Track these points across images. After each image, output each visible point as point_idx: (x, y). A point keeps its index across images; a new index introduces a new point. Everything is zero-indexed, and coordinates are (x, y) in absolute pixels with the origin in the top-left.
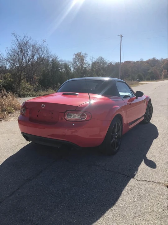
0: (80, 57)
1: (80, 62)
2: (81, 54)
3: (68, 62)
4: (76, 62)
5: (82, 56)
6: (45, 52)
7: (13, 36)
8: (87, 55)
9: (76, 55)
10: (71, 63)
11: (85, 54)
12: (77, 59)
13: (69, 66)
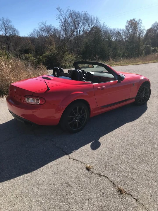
0: (133, 24)
1: (132, 30)
2: (135, 20)
3: (120, 30)
4: (128, 30)
5: (136, 22)
6: (95, 21)
7: (58, 10)
8: (141, 21)
9: (129, 22)
10: (123, 30)
11: (140, 20)
12: (130, 26)
13: (121, 33)
